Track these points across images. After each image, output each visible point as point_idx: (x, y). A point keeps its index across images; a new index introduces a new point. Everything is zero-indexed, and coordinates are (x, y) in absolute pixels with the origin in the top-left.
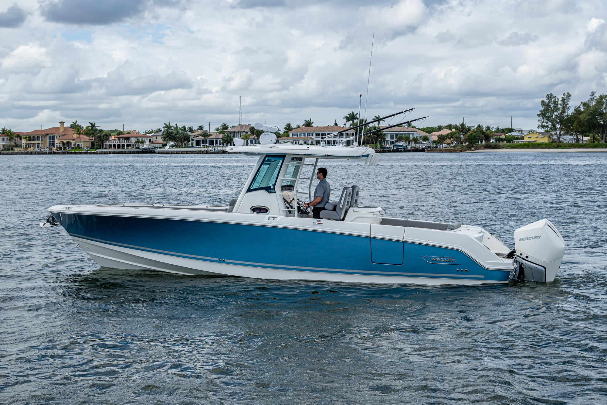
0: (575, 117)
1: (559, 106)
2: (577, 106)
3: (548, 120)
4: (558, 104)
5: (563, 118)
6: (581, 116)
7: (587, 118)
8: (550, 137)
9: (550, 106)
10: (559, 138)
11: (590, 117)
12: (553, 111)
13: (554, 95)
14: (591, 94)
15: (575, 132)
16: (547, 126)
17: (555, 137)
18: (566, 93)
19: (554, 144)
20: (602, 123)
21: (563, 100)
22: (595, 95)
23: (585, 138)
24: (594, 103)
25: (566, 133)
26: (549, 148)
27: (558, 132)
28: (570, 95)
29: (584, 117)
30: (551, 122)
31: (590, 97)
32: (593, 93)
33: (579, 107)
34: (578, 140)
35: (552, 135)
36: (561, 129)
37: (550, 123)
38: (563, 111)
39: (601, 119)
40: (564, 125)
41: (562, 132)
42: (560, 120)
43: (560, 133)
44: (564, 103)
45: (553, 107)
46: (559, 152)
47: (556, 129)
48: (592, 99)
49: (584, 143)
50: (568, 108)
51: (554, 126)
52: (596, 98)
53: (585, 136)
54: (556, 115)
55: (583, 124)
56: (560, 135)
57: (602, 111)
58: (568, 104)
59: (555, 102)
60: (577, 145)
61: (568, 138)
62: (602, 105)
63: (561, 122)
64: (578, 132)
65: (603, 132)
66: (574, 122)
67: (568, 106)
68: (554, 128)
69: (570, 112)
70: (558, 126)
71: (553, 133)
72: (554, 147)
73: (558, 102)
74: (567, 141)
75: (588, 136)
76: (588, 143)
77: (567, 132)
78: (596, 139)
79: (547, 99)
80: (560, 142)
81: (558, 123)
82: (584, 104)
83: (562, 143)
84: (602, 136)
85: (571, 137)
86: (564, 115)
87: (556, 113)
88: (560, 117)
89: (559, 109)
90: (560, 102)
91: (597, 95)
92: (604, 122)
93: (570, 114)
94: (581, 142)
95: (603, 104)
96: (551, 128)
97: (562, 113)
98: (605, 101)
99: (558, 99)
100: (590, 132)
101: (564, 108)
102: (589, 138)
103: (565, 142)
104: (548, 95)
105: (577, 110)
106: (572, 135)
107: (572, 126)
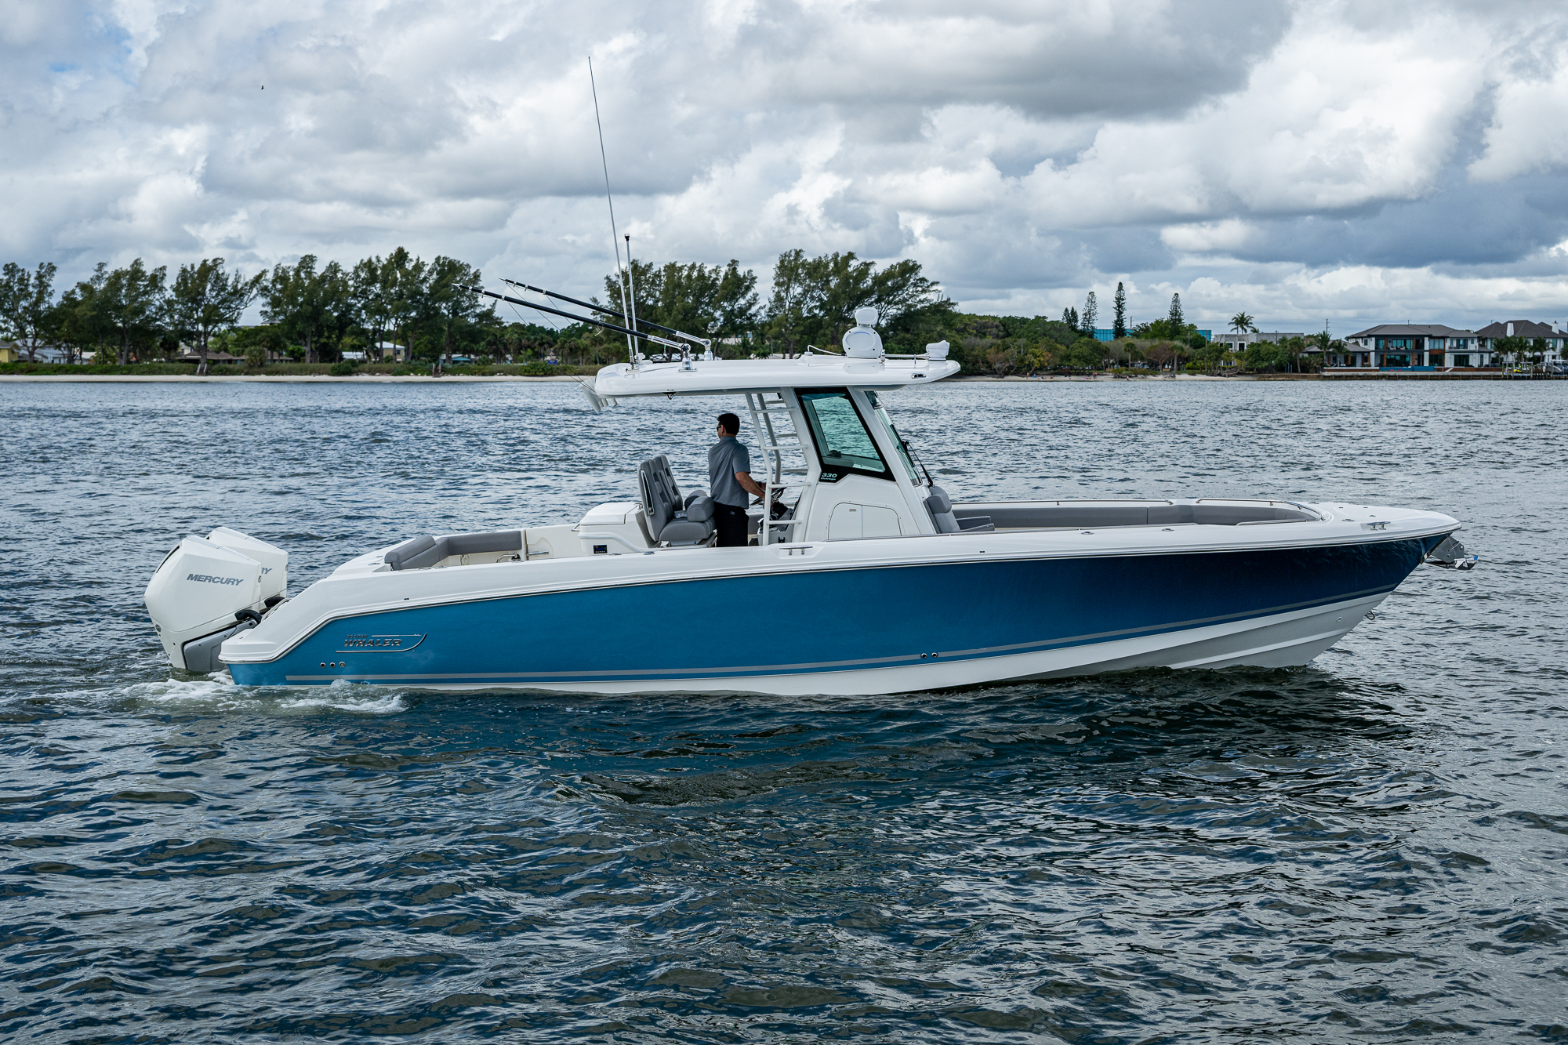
0: (64, 313)
1: (31, 289)
2: (69, 289)
3: (8, 317)
4: (27, 285)
5: (40, 313)
6: (77, 310)
7: (90, 314)
8: (13, 352)
9: (11, 288)
10: (32, 354)
11: (94, 313)
12: (17, 299)
13: (20, 267)
14: (96, 267)
15: (66, 342)
16: (7, 330)
17: (24, 352)
18: (46, 264)
19: (23, 366)
20: (120, 325)
21: (40, 277)
22: (105, 269)
23: (87, 355)
24: (103, 286)
25: (46, 343)
26: (13, 374)
27: (30, 342)
28: (54, 268)
29: (82, 313)
30: (15, 320)
31: (95, 273)
32: (101, 265)
33: (73, 292)
34: (71, 358)
35: (16, 346)
36: (36, 336)
37: (13, 323)
38: (40, 299)
39: (118, 317)
40: (43, 327)
41: (38, 342)
42: (33, 317)
43: (34, 343)
44: (41, 283)
45: (19, 290)
46: (35, 382)
47: (26, 336)
48: (98, 278)
49: (85, 363)
50: (51, 294)
51: (22, 329)
52: (107, 276)
53: (88, 350)
54: (25, 308)
55: (82, 327)
56: (35, 348)
57: (120, 301)
58: (49, 286)
59: (21, 280)
60: (70, 368)
61: (50, 354)
62: (120, 290)
63: (36, 322)
64: (72, 341)
65: (121, 345)
66: (62, 321)
67: (50, 289)
68: (23, 335)
69: (55, 301)
70: (29, 329)
71: (19, 343)
72: (22, 372)
73: (28, 280)
74: (50, 360)
75: (93, 350)
76: (92, 363)
77: (50, 343)
78: (108, 356)
79: (5, 274)
80: (35, 362)
81: (29, 323)
82: (84, 287)
83: (37, 365)
84: (121, 351)
85: (58, 352)
86: (42, 307)
87: (23, 303)
88: (32, 309)
89: (30, 295)
90: (32, 281)
91: (110, 270)
92: (124, 322)
93: (55, 306)
94: (77, 363)
95: (122, 286)
96: (14, 334)
97: (37, 303)
98: (124, 282)
99: (29, 276)
100: (96, 343)
101: (40, 293)
102: (93, 354)
103: (45, 361)
104: (7, 265)
105: (68, 297)
106: (59, 347)
107: (58, 329)
